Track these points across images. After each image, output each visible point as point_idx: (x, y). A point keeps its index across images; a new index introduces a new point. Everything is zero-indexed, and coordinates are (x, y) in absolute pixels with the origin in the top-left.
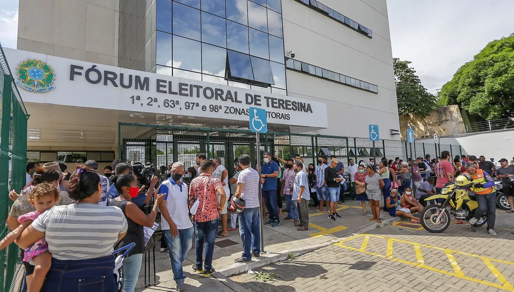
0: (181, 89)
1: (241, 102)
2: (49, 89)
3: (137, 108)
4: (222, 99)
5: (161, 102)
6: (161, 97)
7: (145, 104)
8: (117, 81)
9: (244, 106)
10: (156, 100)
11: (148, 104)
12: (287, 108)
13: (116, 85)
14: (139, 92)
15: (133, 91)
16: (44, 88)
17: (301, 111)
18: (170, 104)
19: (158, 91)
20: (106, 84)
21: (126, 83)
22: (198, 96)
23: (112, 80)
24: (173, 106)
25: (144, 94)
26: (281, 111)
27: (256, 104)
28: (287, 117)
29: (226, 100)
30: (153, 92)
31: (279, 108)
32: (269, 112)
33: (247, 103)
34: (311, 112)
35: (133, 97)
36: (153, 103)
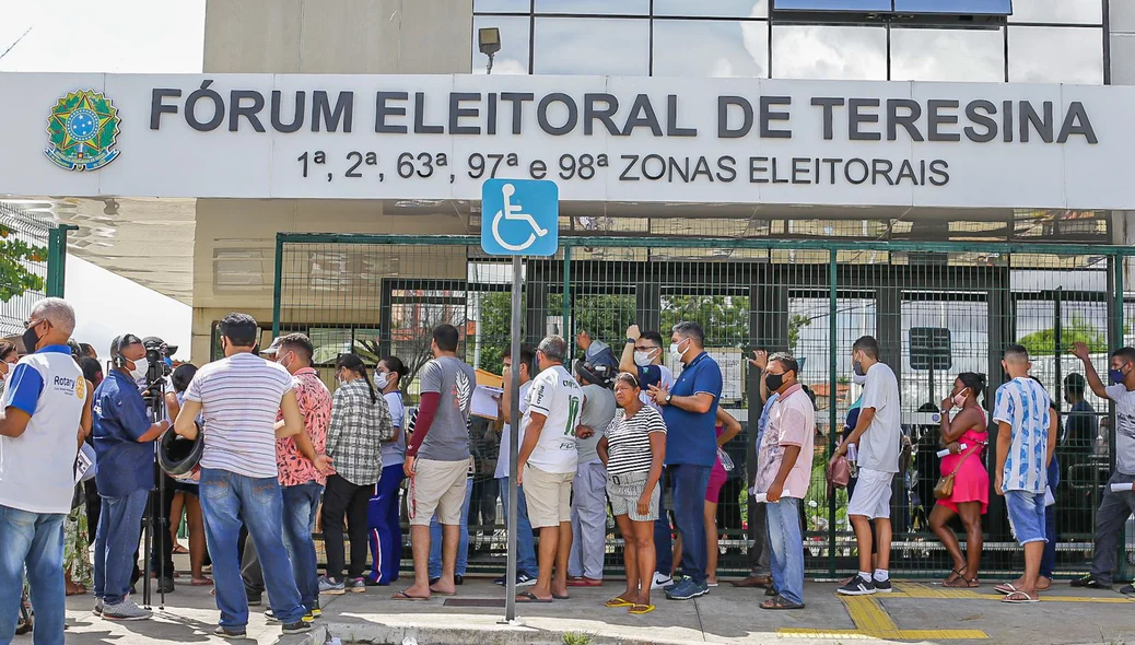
0: (455, 112)
1: (692, 133)
2: (107, 159)
3: (315, 187)
4: (613, 131)
5: (387, 163)
6: (389, 148)
7: (339, 173)
8: (264, 116)
9: (709, 146)
10: (372, 159)
11: (349, 174)
12: (935, 136)
13: (259, 128)
14: (323, 140)
15: (307, 140)
16: (97, 158)
17: (1024, 138)
18: (418, 165)
19: (381, 127)
20: (234, 127)
21: (287, 117)
22: (517, 129)
23: (251, 114)
24: (425, 171)
25: (336, 145)
26: (901, 150)
27: (766, 133)
28: (939, 173)
29: (627, 131)
30: (363, 135)
31: (892, 136)
32: (833, 162)
33: (724, 132)
34: (1092, 139)
35: (304, 157)
36: (363, 169)
